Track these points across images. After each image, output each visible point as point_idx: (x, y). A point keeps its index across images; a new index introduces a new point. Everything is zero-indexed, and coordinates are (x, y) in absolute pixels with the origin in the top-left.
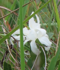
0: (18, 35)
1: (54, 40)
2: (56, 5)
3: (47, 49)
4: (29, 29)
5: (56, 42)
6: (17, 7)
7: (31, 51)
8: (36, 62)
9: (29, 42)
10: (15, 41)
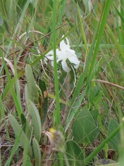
0: (50, 55)
1: (82, 59)
2: (83, 29)
3: (76, 67)
4: (60, 50)
5: (84, 61)
6: (49, 31)
7: (62, 69)
8: (67, 79)
9: (60, 62)
10: (48, 61)
